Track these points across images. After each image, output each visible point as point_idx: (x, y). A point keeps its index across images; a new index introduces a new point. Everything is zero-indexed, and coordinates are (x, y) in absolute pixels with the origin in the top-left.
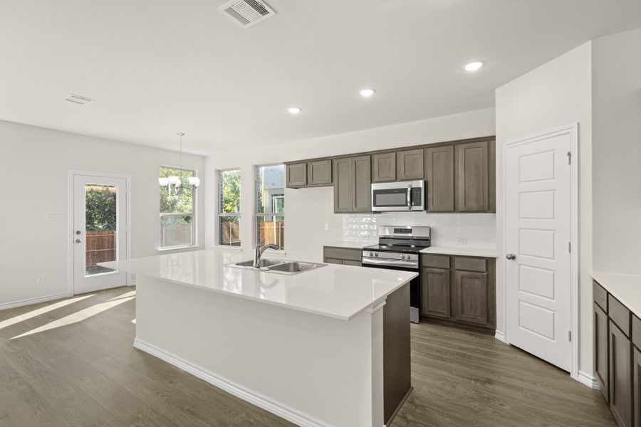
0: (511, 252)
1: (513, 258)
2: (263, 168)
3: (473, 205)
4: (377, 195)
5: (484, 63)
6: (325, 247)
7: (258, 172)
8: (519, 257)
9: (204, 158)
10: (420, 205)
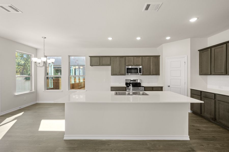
0: (168, 85)
1: (169, 86)
2: (73, 57)
3: (154, 73)
4: (128, 70)
5: (171, 37)
6: (111, 87)
7: (70, 58)
8: (171, 86)
9: (36, 49)
10: (141, 73)
